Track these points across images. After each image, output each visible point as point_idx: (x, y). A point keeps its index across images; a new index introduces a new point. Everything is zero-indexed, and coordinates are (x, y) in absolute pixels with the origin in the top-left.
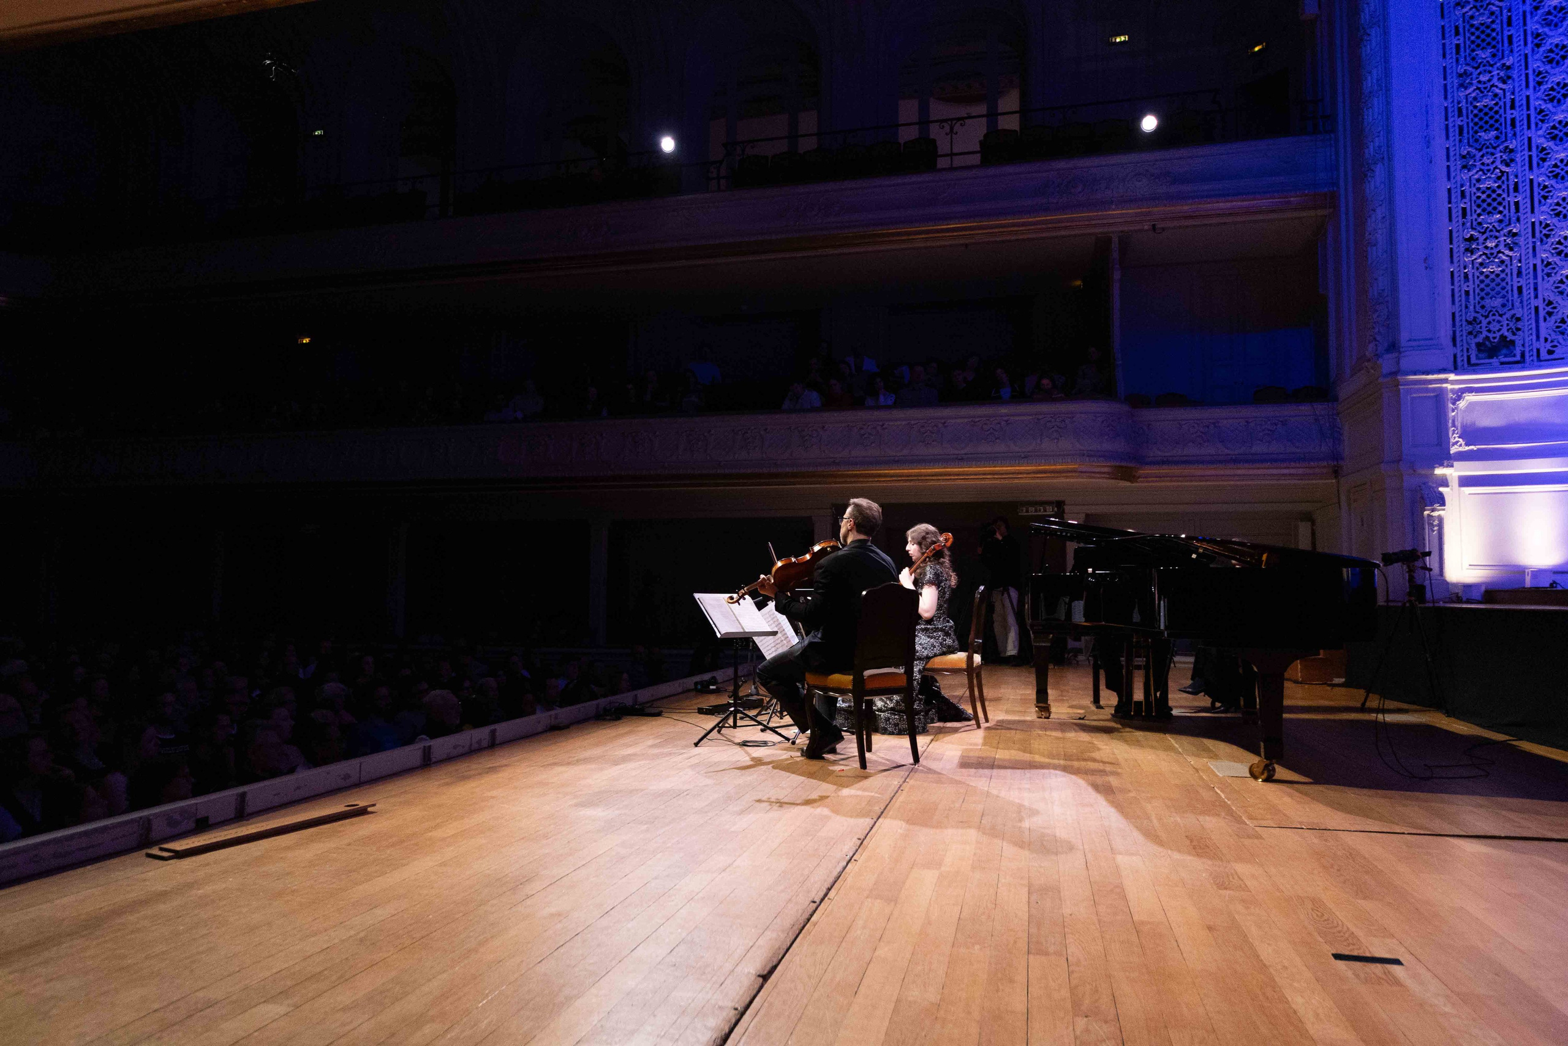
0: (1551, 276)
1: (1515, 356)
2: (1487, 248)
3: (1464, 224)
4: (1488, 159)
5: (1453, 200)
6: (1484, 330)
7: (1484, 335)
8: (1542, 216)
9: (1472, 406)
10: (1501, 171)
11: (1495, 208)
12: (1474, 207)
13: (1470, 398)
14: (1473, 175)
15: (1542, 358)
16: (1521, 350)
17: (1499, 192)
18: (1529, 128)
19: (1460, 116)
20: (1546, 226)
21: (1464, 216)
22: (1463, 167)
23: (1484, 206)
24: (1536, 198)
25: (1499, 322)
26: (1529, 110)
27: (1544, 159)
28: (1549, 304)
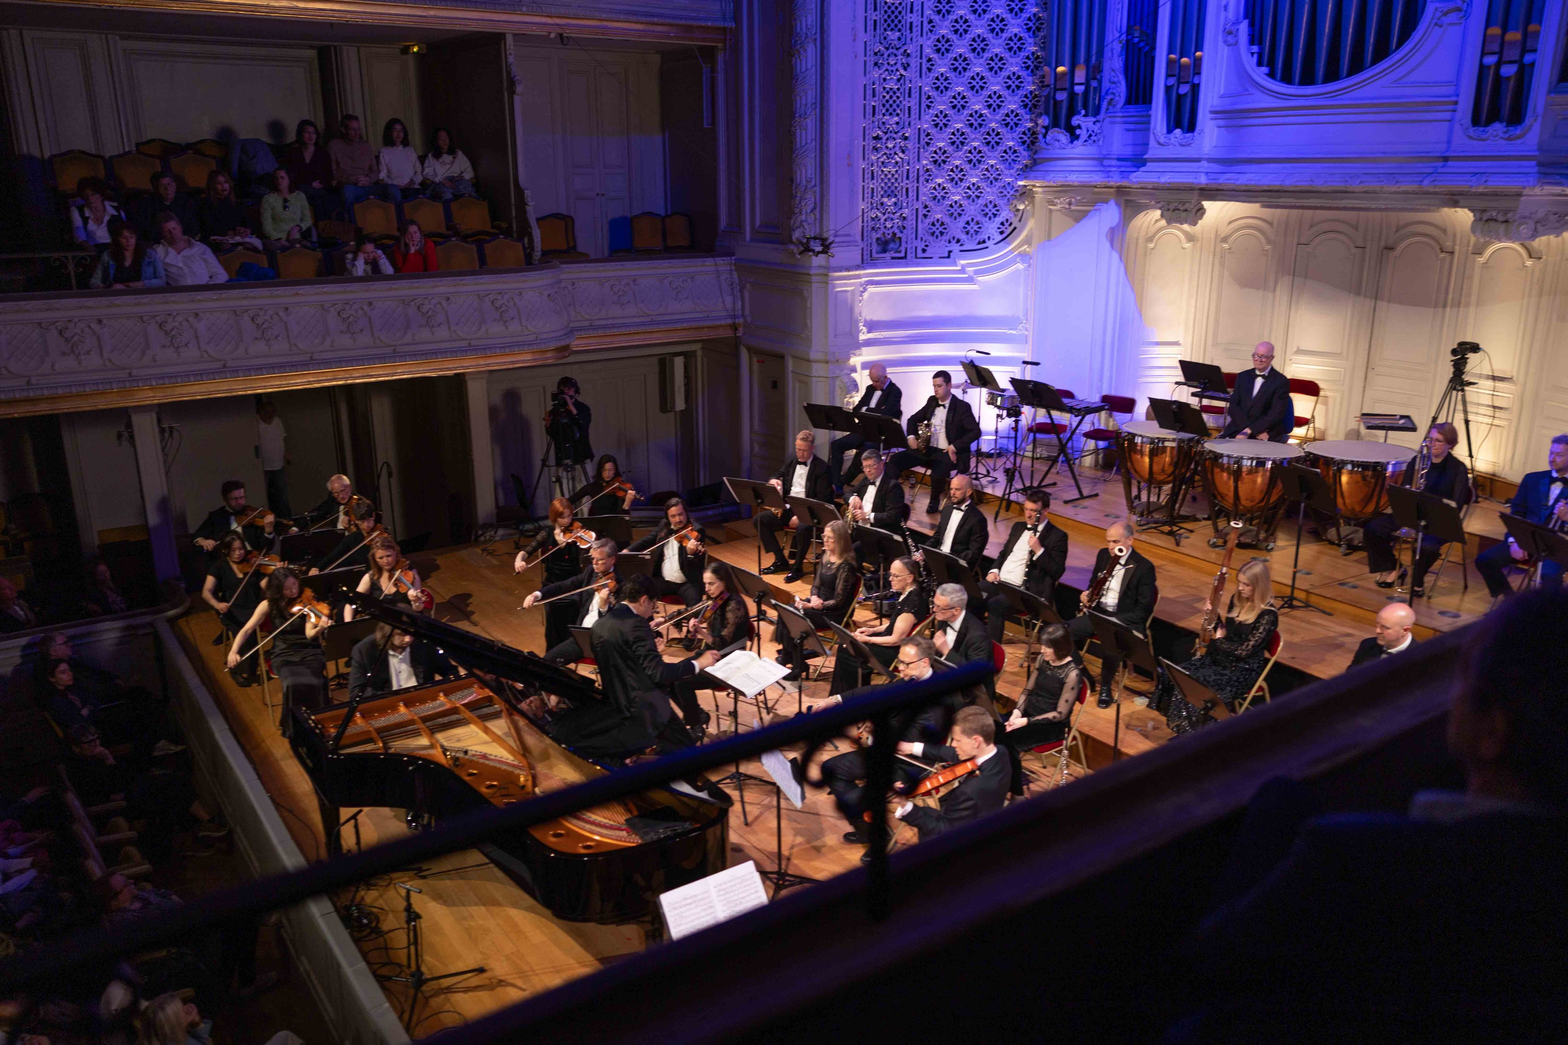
0: (928, 182)
1: (900, 252)
2: (887, 147)
3: (873, 122)
4: (893, 60)
5: (867, 98)
6: (882, 227)
7: (881, 232)
8: (925, 125)
9: (872, 295)
10: (901, 75)
11: (894, 110)
12: (881, 107)
13: (872, 289)
14: (881, 74)
15: (918, 256)
16: (905, 247)
17: (898, 94)
18: (922, 35)
19: (875, 10)
20: (928, 134)
21: (874, 115)
22: (876, 64)
23: (888, 106)
24: (923, 106)
25: (892, 220)
26: (922, 17)
27: (930, 70)
28: (925, 207)
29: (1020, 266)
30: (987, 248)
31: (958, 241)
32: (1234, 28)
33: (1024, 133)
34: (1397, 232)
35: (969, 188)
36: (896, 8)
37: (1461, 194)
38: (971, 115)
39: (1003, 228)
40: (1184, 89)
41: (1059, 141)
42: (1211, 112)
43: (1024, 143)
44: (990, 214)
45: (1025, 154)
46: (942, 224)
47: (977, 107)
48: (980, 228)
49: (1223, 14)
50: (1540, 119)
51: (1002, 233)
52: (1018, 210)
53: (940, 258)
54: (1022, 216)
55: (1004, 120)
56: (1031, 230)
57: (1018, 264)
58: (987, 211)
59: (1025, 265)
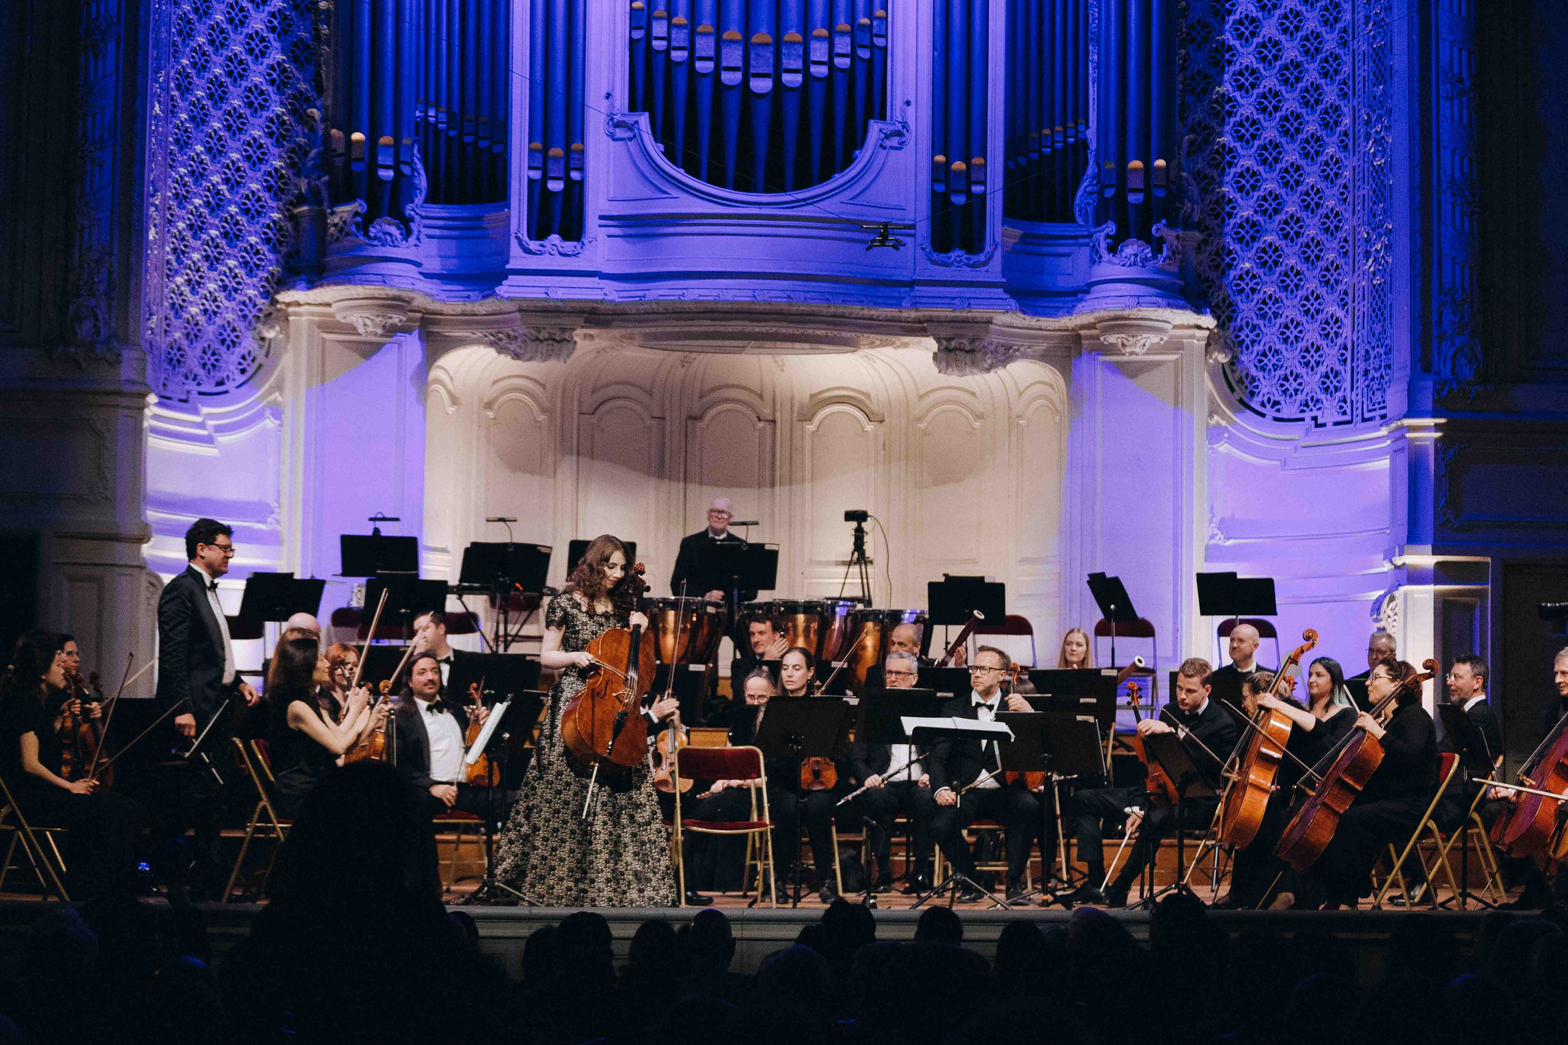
15: (161, 393)
28: (166, 318)
29: (270, 423)
30: (226, 392)
31: (196, 377)
32: (630, 119)
33: (268, 227)
34: (701, 397)
35: (206, 297)
37: (930, 320)
38: (209, 189)
39: (245, 364)
40: (556, 186)
41: (391, 235)
42: (601, 217)
44: (229, 341)
45: (271, 256)
47: (216, 179)
48: (217, 360)
49: (605, 102)
50: (999, 248)
51: (243, 371)
52: (263, 339)
53: (181, 400)
54: (269, 348)
55: (244, 204)
56: (281, 371)
57: (268, 421)
58: (225, 335)
59: (278, 422)
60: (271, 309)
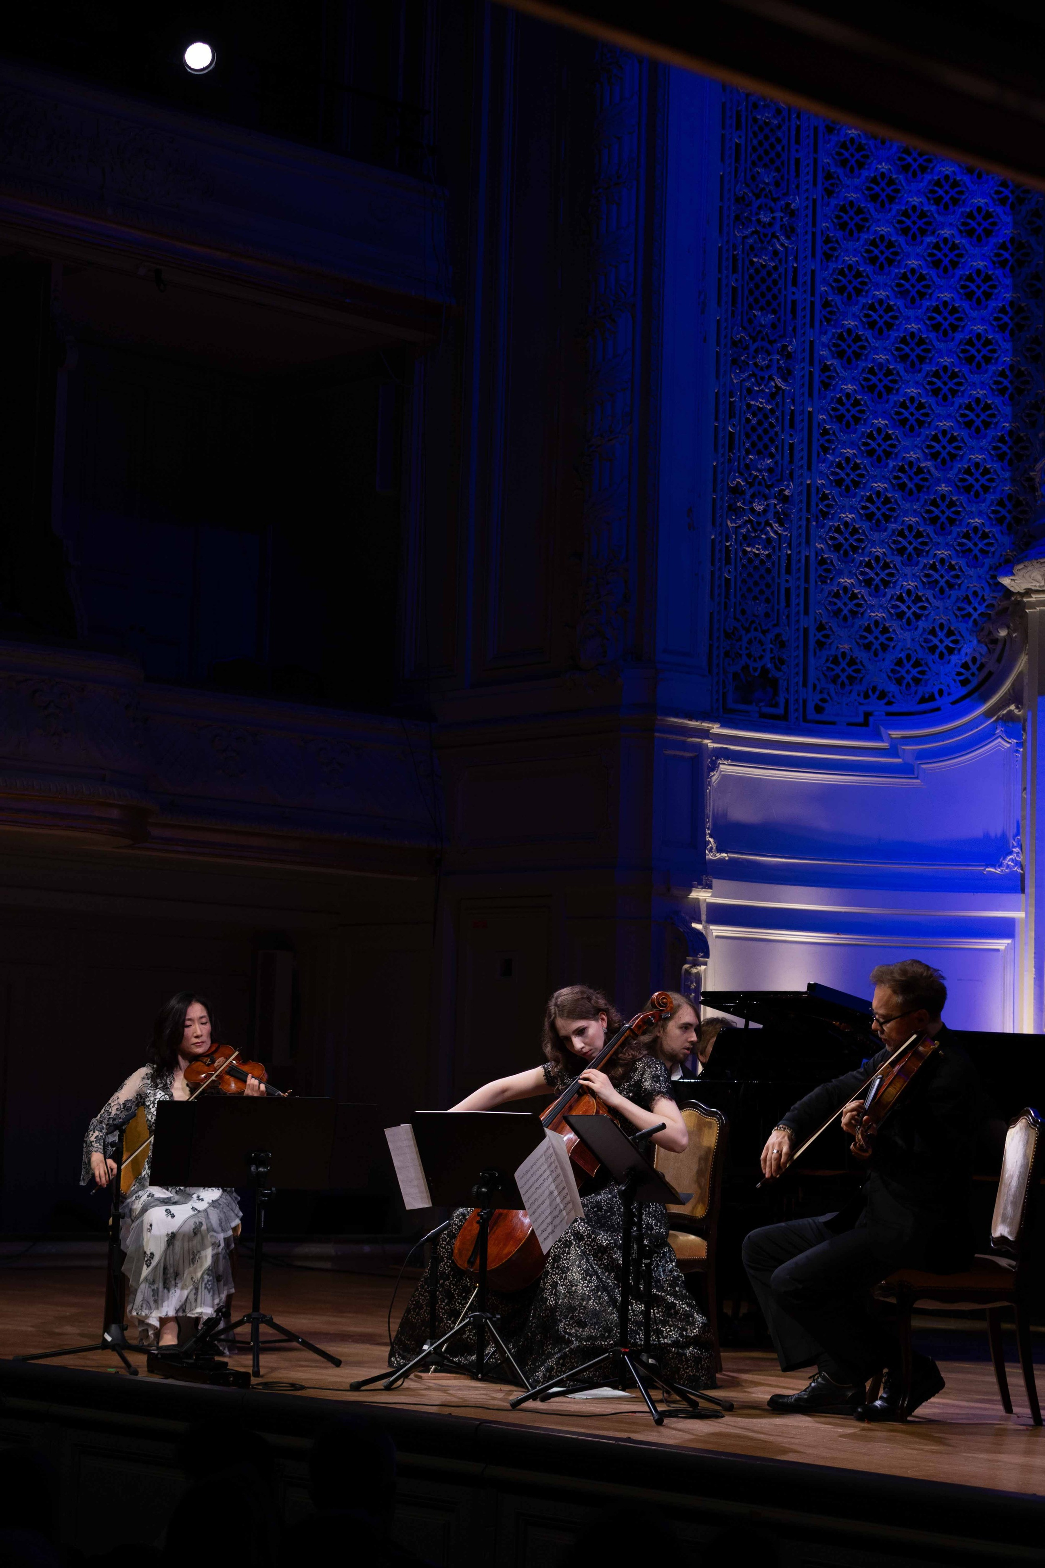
0: (826, 582)
1: (776, 705)
2: (752, 510)
3: (730, 461)
4: (764, 359)
5: (721, 417)
6: (744, 652)
7: (742, 663)
8: (820, 480)
9: (725, 778)
10: (777, 387)
11: (766, 447)
12: (743, 437)
13: (726, 768)
14: (744, 380)
15: (810, 718)
16: (785, 698)
17: (772, 420)
18: (812, 326)
19: (735, 271)
20: (825, 497)
21: (730, 450)
22: (735, 362)
23: (755, 438)
24: (815, 447)
25: (761, 643)
26: (813, 295)
27: (826, 386)
28: (821, 628)
29: (1003, 744)
30: (938, 709)
31: (883, 695)
33: (1000, 503)
35: (900, 598)
36: (769, 274)
38: (902, 469)
39: (967, 674)
43: (1000, 521)
44: (941, 647)
45: (1006, 540)
46: (852, 662)
47: (912, 455)
48: (922, 673)
51: (965, 683)
52: (995, 641)
53: (849, 724)
54: (1003, 649)
55: (963, 480)
56: (1020, 675)
57: (1000, 740)
58: (936, 641)
59: (1015, 741)
60: (1005, 603)
